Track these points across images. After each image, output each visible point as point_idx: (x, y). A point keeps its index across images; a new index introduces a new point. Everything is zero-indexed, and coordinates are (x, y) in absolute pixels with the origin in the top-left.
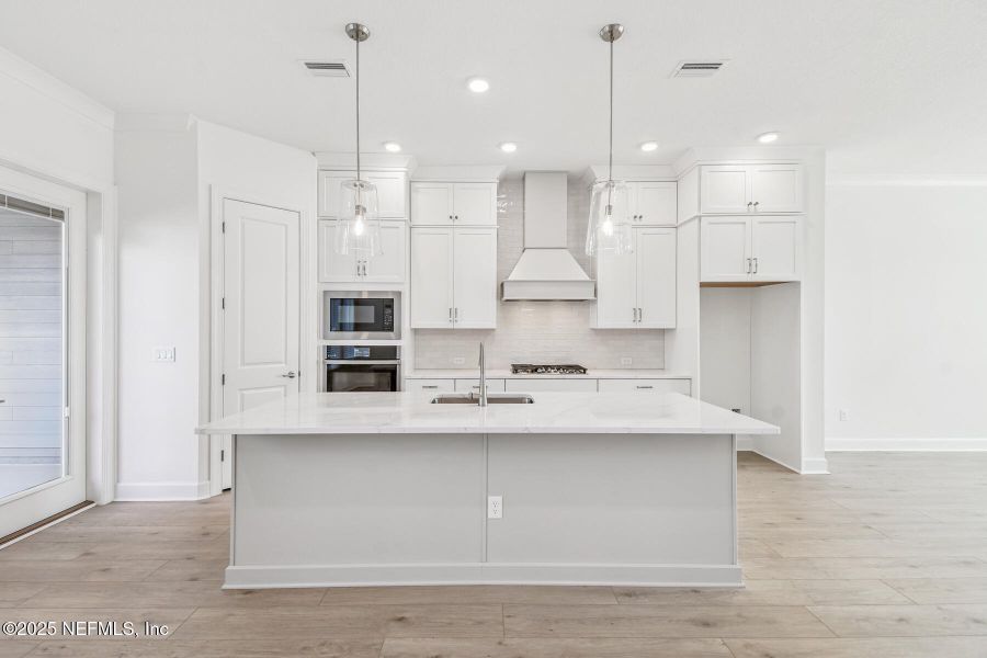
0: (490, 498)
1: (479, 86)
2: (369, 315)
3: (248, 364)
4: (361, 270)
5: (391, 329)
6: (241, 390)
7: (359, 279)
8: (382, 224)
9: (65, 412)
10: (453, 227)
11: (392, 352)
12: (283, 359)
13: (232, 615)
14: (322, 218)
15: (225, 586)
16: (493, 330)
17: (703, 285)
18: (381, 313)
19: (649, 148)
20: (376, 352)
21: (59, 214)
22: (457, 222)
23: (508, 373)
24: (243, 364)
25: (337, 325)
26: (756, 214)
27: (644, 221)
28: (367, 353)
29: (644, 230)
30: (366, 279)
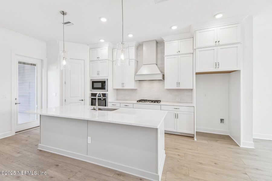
0: (88, 137)
1: (104, 20)
2: (100, 85)
4: (98, 74)
5: (105, 89)
6: (70, 103)
7: (98, 76)
8: (101, 61)
9: (36, 106)
11: (105, 95)
12: (80, 96)
13: (32, 155)
14: (91, 61)
15: (38, 148)
16: (137, 89)
17: (197, 74)
18: (103, 84)
19: (174, 28)
21: (35, 65)
23: (136, 102)
24: (70, 97)
25: (93, 88)
26: (219, 45)
27: (181, 53)
29: (181, 56)
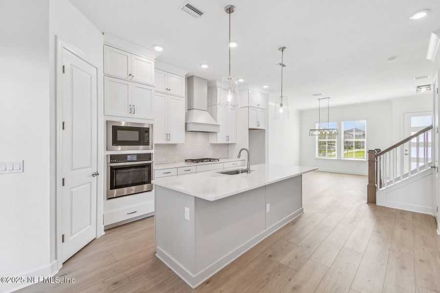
0: (267, 205)
2: (135, 136)
3: (75, 170)
5: (148, 144)
7: (130, 115)
8: (138, 85)
10: (168, 94)
11: (149, 156)
14: (107, 75)
17: (250, 129)
18: (142, 135)
20: (140, 157)
22: (169, 92)
24: (72, 169)
25: (116, 142)
26: (259, 108)
28: (135, 158)
30: (134, 116)
